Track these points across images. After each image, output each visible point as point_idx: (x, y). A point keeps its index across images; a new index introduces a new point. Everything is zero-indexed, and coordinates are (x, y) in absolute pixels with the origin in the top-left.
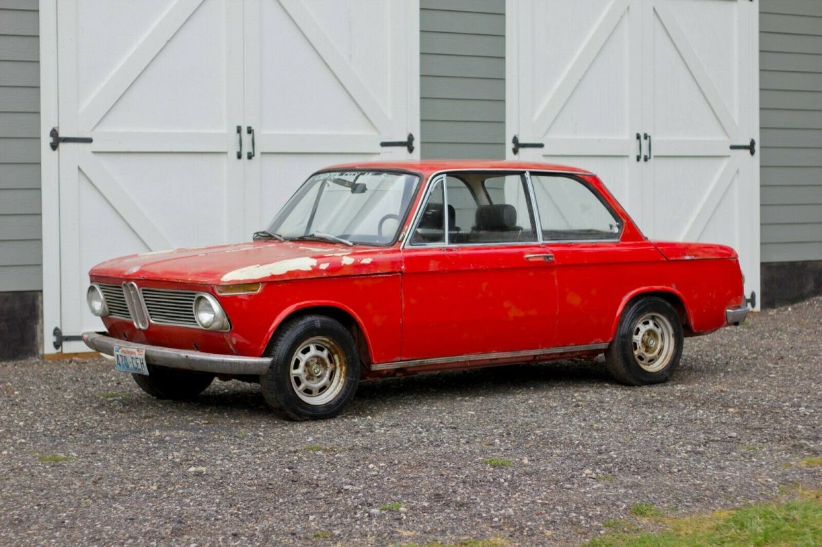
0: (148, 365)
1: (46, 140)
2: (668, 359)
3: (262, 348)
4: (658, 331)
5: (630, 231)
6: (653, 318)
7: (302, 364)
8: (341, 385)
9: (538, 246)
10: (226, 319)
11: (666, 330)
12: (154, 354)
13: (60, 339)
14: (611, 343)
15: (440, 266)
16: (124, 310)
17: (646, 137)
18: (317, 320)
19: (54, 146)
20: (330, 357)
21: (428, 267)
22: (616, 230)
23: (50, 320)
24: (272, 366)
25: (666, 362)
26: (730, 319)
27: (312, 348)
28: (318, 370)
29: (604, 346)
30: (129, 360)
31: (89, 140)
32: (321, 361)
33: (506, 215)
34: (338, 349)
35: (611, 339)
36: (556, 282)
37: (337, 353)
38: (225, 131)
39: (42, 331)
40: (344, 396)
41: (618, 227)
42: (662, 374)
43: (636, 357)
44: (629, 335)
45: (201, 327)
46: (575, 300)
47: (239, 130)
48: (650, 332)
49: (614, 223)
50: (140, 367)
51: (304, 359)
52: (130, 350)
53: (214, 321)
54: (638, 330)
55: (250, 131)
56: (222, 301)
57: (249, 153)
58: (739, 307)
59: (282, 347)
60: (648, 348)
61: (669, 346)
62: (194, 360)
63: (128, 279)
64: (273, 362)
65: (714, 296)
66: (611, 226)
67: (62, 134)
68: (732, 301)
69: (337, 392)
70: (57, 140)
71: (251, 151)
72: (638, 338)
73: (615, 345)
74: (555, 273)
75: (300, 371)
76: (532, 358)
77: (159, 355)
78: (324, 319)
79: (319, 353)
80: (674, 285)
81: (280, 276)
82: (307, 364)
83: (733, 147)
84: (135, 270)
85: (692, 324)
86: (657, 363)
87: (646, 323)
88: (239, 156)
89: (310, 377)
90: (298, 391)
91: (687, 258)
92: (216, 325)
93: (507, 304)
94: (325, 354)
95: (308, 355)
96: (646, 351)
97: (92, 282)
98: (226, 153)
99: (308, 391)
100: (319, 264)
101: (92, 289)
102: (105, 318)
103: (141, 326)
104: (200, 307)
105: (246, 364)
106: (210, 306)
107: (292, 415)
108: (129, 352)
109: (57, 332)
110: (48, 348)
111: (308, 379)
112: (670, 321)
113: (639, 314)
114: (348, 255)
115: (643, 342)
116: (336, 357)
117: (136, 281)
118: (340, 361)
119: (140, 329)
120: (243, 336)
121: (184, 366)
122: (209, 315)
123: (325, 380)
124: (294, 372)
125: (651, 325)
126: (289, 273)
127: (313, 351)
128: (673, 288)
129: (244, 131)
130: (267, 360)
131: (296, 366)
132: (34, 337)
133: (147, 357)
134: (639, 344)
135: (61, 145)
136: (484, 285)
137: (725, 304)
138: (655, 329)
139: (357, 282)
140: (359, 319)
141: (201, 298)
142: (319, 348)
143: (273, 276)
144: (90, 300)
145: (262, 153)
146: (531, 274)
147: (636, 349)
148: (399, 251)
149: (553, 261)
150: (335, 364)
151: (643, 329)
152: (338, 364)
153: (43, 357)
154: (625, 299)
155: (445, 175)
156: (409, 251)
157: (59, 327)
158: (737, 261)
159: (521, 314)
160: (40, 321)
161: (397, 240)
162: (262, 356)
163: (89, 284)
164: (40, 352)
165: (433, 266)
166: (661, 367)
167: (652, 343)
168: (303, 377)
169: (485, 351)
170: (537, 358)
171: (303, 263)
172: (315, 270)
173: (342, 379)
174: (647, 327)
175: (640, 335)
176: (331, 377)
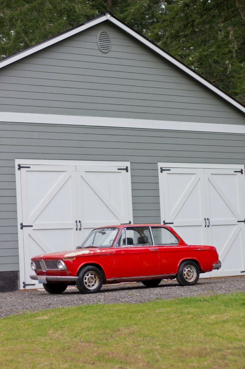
0: (47, 281)
1: (19, 226)
2: (195, 278)
3: (76, 274)
4: (192, 271)
5: (182, 242)
6: (190, 267)
7: (87, 279)
8: (98, 284)
9: (153, 247)
10: (66, 267)
11: (194, 270)
12: (48, 278)
13: (25, 285)
14: (177, 274)
15: (124, 252)
16: (40, 268)
17: (208, 219)
18: (90, 267)
19: (22, 228)
20: (95, 277)
21: (121, 253)
22: (177, 242)
23: (22, 279)
24: (78, 279)
25: (194, 279)
26: (214, 267)
27: (90, 274)
28: (91, 280)
29: (175, 274)
30: (42, 280)
31: (32, 226)
32: (92, 278)
33: (145, 239)
34: (97, 275)
35: (177, 273)
36: (159, 257)
37: (96, 276)
38: (72, 222)
39: (20, 283)
40: (99, 287)
41: (178, 241)
42: (193, 283)
43: (185, 278)
44: (182, 271)
45: (60, 270)
46: (164, 261)
47: (76, 222)
48: (189, 271)
49: (177, 240)
50: (45, 281)
51: (87, 277)
52: (42, 277)
53: (63, 267)
54: (185, 270)
55: (80, 222)
56: (65, 262)
57: (80, 229)
58: (218, 264)
59: (81, 274)
60: (189, 275)
61: (195, 275)
62: (58, 278)
63: (41, 258)
64: (79, 278)
65: (209, 261)
66: (176, 241)
67: (24, 225)
68: (215, 262)
69: (97, 286)
70: (22, 226)
71: (80, 228)
72: (185, 273)
73: (178, 274)
74: (158, 254)
75: (86, 280)
76: (153, 278)
77: (49, 278)
78: (93, 267)
79: (91, 276)
80: (195, 257)
81: (80, 255)
82: (88, 279)
83: (238, 222)
84: (43, 256)
85: (202, 268)
86: (192, 280)
87: (188, 268)
88: (77, 230)
89: (89, 282)
90: (86, 286)
91: (199, 249)
92: (64, 268)
93: (144, 263)
94: (93, 276)
95: (89, 276)
96: (188, 276)
97: (32, 261)
98: (73, 229)
99: (89, 286)
100: (90, 252)
101: (32, 263)
102: (36, 271)
103: (45, 271)
104: (59, 264)
105: (71, 278)
106: (62, 264)
107: (85, 292)
108: (41, 278)
109: (24, 283)
110: (21, 288)
111: (89, 283)
112: (195, 267)
113: (185, 265)
114: (99, 250)
115: (187, 273)
116: (96, 277)
117: (43, 259)
118: (97, 278)
119: (45, 272)
120: (71, 272)
121: (56, 280)
122: (62, 266)
123: (93, 283)
124: (85, 281)
125: (189, 269)
126: (82, 254)
127: (90, 275)
128: (195, 258)
129: (78, 222)
130: (77, 277)
131: (85, 279)
132: (17, 284)
133: (46, 279)
134: (186, 274)
135: (24, 228)
136: (137, 257)
137: (213, 263)
138: (190, 270)
139: (101, 257)
140: (102, 267)
141: (60, 262)
142: (91, 274)
143: (78, 255)
144: (31, 266)
145: (84, 228)
146: (151, 254)
147: (185, 276)
148: (113, 248)
149: (157, 251)
151: (187, 270)
152: (97, 279)
153: (20, 290)
154: (180, 261)
155: (126, 228)
156: (116, 248)
157: (24, 281)
158: (216, 251)
159: (149, 265)
160: (19, 280)
161: (112, 246)
162: (76, 276)
163: (31, 262)
164: (19, 289)
165: (122, 252)
166: (193, 281)
167: (189, 274)
168: (87, 282)
169: (139, 276)
171: (87, 252)
172: (90, 254)
173: (98, 283)
174: (188, 269)
175: (186, 272)
176: (95, 282)
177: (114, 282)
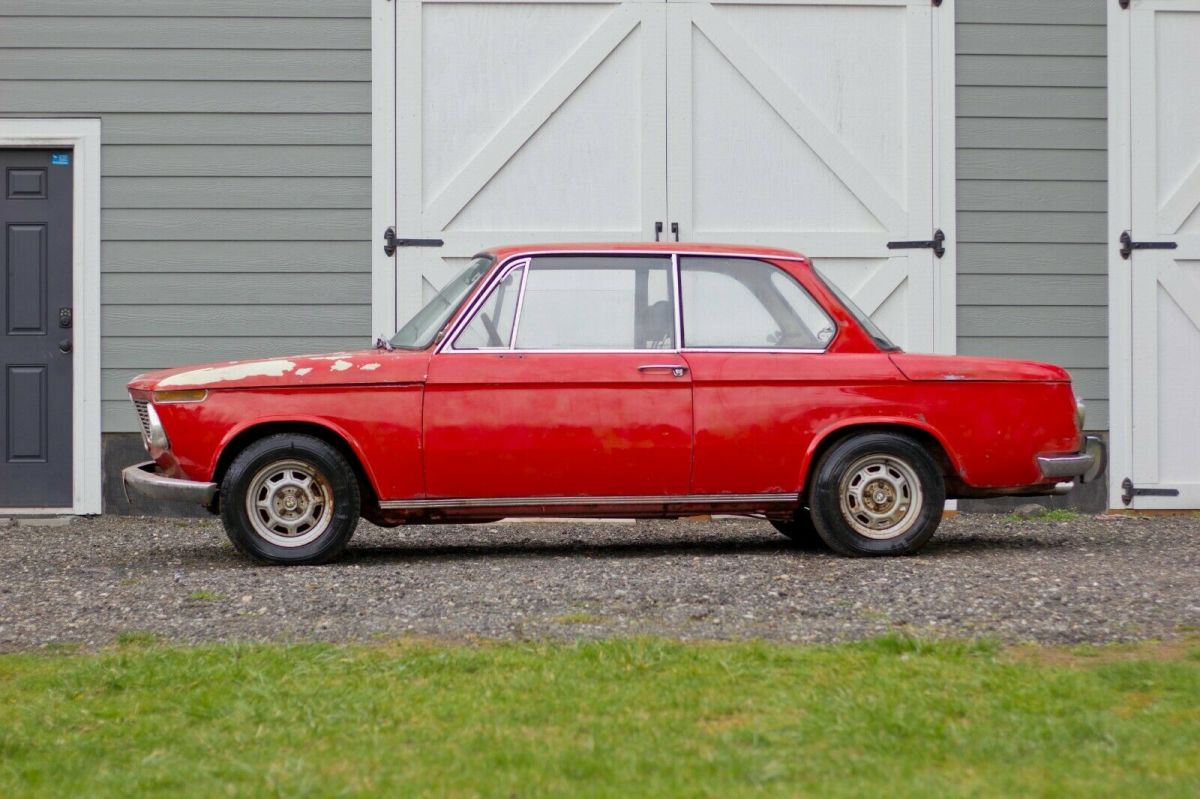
1: (379, 243)
3: (207, 470)
4: (897, 482)
6: (887, 462)
7: (270, 494)
8: (327, 524)
10: (164, 433)
11: (910, 481)
19: (390, 251)
20: (315, 488)
22: (829, 337)
25: (907, 527)
26: (1048, 471)
27: (287, 474)
28: (294, 503)
29: (790, 497)
31: (438, 243)
32: (299, 492)
34: (325, 479)
35: (801, 488)
38: (638, 229)
41: (834, 332)
43: (852, 517)
44: (835, 483)
47: (660, 228)
48: (879, 482)
51: (273, 487)
54: (857, 478)
55: (675, 229)
56: (160, 411)
58: (1067, 453)
59: (236, 470)
60: (876, 506)
61: (916, 505)
65: (1007, 437)
66: (823, 331)
67: (400, 235)
68: (1050, 444)
69: (321, 532)
70: (394, 243)
72: (856, 491)
75: (266, 503)
79: (297, 482)
80: (922, 417)
82: (278, 495)
85: (963, 473)
86: (896, 528)
87: (874, 469)
90: (261, 528)
91: (952, 378)
93: (600, 432)
94: (305, 484)
95: (281, 483)
96: (874, 510)
99: (278, 529)
100: (295, 369)
111: (280, 514)
112: (915, 467)
113: (857, 454)
114: (344, 360)
115: (865, 495)
116: (322, 488)
118: (328, 493)
123: (306, 517)
124: (254, 504)
125: (883, 473)
126: (251, 379)
127: (288, 478)
128: (920, 421)
129: (666, 229)
131: (260, 496)
134: (859, 499)
135: (400, 250)
138: (890, 478)
140: (353, 441)
142: (297, 476)
143: (222, 381)
147: (851, 506)
150: (324, 496)
151: (867, 477)
152: (327, 498)
154: (823, 432)
155: (529, 259)
159: (623, 445)
162: (213, 480)
166: (898, 534)
167: (883, 498)
168: (273, 512)
170: (670, 508)
171: (274, 368)
172: (290, 375)
173: (330, 517)
174: (875, 475)
175: (861, 485)
176: (317, 512)
177: (434, 518)
